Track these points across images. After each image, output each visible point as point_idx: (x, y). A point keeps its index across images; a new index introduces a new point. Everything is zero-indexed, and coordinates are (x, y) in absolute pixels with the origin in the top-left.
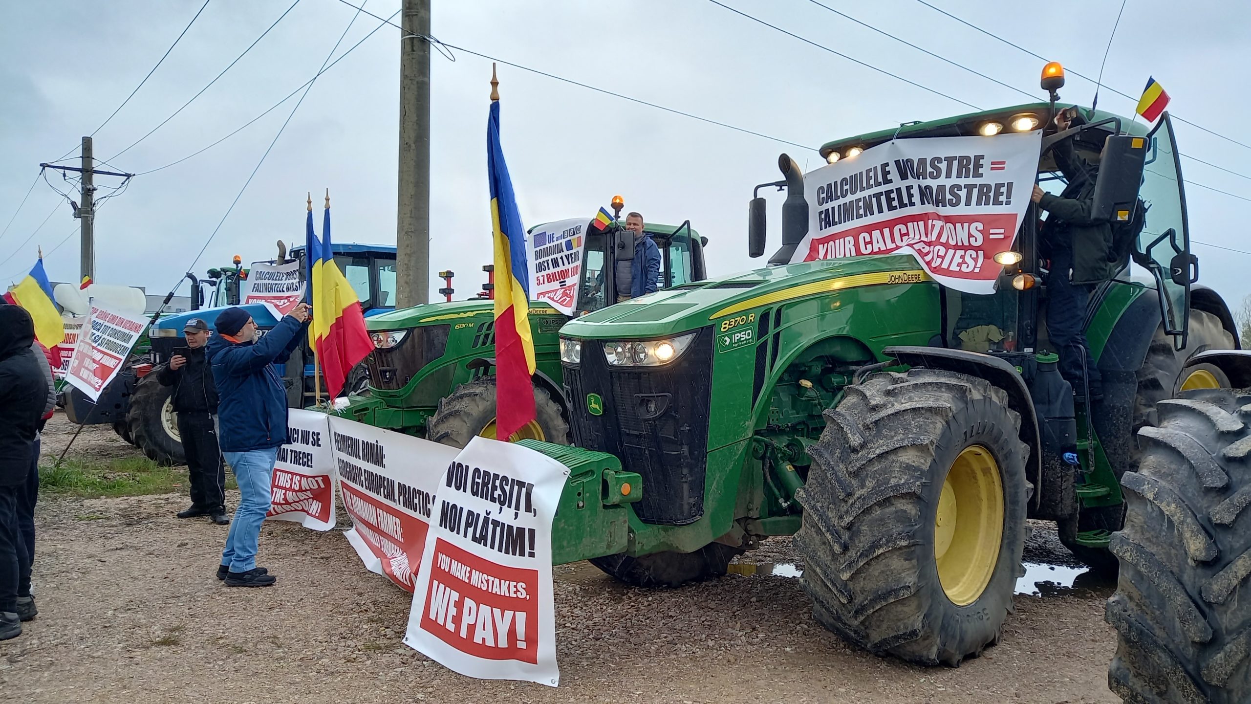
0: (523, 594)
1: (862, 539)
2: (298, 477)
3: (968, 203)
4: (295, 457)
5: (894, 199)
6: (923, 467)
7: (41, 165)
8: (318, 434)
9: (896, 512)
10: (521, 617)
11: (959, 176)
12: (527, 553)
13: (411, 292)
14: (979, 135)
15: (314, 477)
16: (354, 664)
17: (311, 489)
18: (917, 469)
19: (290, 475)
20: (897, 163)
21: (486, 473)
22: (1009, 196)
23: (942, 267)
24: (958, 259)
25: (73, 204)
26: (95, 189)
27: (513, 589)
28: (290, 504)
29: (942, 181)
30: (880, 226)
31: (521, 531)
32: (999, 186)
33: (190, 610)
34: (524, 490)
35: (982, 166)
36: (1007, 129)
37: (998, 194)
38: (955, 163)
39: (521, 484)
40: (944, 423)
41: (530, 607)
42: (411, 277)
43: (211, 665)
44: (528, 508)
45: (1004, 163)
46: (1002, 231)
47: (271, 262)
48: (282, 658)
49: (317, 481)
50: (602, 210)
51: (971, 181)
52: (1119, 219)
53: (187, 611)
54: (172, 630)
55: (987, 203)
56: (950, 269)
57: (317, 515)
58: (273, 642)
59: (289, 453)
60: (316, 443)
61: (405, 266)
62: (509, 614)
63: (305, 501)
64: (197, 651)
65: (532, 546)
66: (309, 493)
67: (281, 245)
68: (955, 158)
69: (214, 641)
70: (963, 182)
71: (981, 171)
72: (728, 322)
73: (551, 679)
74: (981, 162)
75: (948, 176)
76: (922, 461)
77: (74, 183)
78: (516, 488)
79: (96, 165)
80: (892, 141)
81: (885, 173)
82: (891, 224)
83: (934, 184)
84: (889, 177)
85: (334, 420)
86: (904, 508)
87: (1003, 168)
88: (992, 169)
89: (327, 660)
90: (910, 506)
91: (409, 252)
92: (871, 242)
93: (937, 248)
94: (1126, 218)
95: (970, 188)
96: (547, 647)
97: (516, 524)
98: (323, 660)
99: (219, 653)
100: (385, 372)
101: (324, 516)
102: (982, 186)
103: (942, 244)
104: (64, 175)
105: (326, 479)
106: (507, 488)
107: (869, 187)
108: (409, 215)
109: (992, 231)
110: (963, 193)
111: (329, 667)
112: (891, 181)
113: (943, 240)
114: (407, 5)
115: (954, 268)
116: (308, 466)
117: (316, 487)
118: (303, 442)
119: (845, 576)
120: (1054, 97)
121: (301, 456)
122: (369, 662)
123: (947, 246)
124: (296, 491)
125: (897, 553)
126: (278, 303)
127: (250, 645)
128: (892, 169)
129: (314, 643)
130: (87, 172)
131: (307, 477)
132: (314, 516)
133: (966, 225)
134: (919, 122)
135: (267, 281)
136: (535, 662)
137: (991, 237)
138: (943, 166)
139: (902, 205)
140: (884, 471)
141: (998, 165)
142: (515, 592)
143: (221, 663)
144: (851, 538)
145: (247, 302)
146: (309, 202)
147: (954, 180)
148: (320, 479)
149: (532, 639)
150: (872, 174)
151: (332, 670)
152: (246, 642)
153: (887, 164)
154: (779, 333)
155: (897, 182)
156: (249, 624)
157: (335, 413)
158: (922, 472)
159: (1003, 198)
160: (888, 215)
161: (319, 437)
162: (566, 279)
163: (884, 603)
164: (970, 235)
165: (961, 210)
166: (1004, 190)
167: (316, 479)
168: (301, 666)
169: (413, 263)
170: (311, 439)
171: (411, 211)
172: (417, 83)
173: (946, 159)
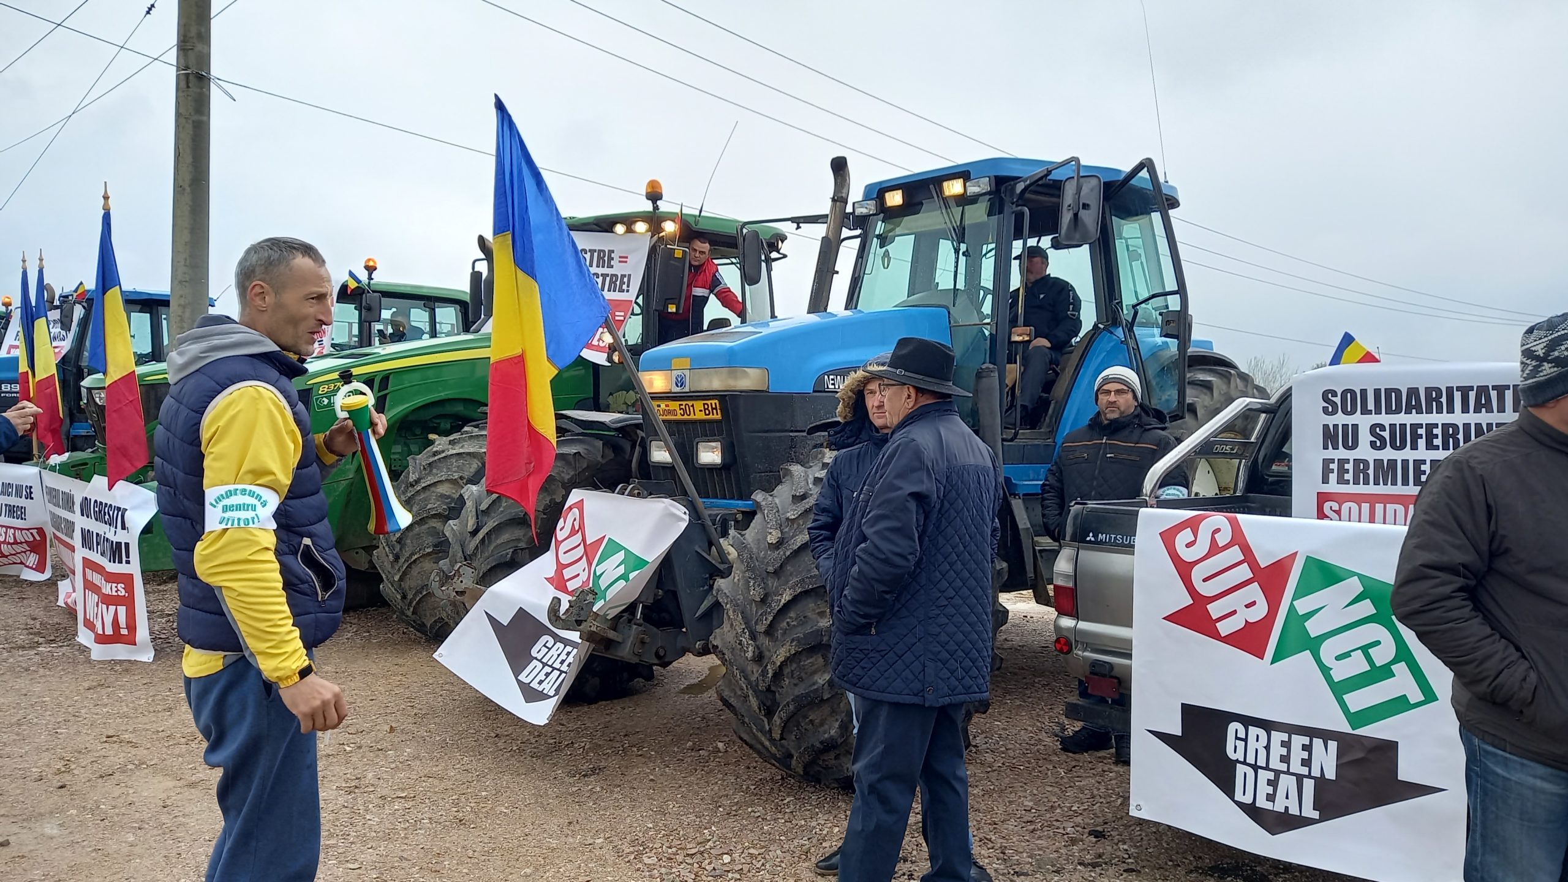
0: (122, 593)
1: (407, 549)
2: (12, 530)
3: (602, 289)
4: (10, 511)
6: (454, 496)
8: (31, 487)
9: (429, 528)
10: (122, 610)
11: (598, 266)
12: (124, 561)
14: (612, 232)
15: (28, 530)
17: (26, 542)
18: (448, 497)
19: (4, 529)
21: (101, 503)
22: (628, 286)
24: (597, 336)
27: (114, 589)
28: (6, 557)
31: (119, 544)
32: (623, 276)
34: (120, 513)
36: (629, 230)
37: (622, 283)
38: (596, 255)
39: (119, 509)
40: (480, 464)
41: (128, 601)
44: (123, 527)
45: (627, 257)
46: (622, 314)
49: (32, 534)
50: (351, 274)
51: (606, 270)
52: (670, 310)
55: (614, 291)
56: (592, 344)
57: (34, 566)
59: (4, 507)
60: (29, 496)
61: (179, 318)
62: (112, 608)
63: (23, 554)
65: (128, 556)
66: (25, 546)
67: (49, 288)
68: (595, 251)
70: (600, 271)
71: (612, 263)
72: (327, 386)
73: (148, 656)
74: (613, 255)
75: (591, 265)
76: (454, 491)
78: (116, 512)
85: (46, 474)
86: (434, 525)
87: (626, 262)
88: (620, 262)
90: (440, 524)
91: (183, 303)
94: (674, 310)
95: (604, 276)
96: (143, 633)
97: (115, 539)
101: (40, 568)
102: (612, 275)
105: (41, 531)
106: (111, 513)
108: (183, 263)
109: (617, 313)
110: (599, 281)
114: (182, 38)
115: (594, 343)
116: (22, 519)
117: (31, 539)
118: (16, 495)
119: (397, 578)
120: (656, 208)
121: (15, 509)
124: (11, 544)
125: (429, 558)
131: (22, 529)
132: (31, 568)
134: (574, 218)
136: (136, 645)
137: (615, 318)
138: (588, 257)
140: (425, 499)
141: (623, 259)
142: (116, 592)
144: (401, 549)
145: (9, 352)
146: (24, 261)
147: (594, 269)
148: (34, 532)
149: (132, 627)
154: (385, 396)
157: (53, 469)
158: (453, 499)
159: (624, 287)
161: (32, 490)
162: (323, 339)
163: (421, 596)
166: (626, 280)
167: (31, 531)
169: (187, 314)
170: (24, 493)
171: (186, 259)
172: (193, 122)
173: (590, 251)
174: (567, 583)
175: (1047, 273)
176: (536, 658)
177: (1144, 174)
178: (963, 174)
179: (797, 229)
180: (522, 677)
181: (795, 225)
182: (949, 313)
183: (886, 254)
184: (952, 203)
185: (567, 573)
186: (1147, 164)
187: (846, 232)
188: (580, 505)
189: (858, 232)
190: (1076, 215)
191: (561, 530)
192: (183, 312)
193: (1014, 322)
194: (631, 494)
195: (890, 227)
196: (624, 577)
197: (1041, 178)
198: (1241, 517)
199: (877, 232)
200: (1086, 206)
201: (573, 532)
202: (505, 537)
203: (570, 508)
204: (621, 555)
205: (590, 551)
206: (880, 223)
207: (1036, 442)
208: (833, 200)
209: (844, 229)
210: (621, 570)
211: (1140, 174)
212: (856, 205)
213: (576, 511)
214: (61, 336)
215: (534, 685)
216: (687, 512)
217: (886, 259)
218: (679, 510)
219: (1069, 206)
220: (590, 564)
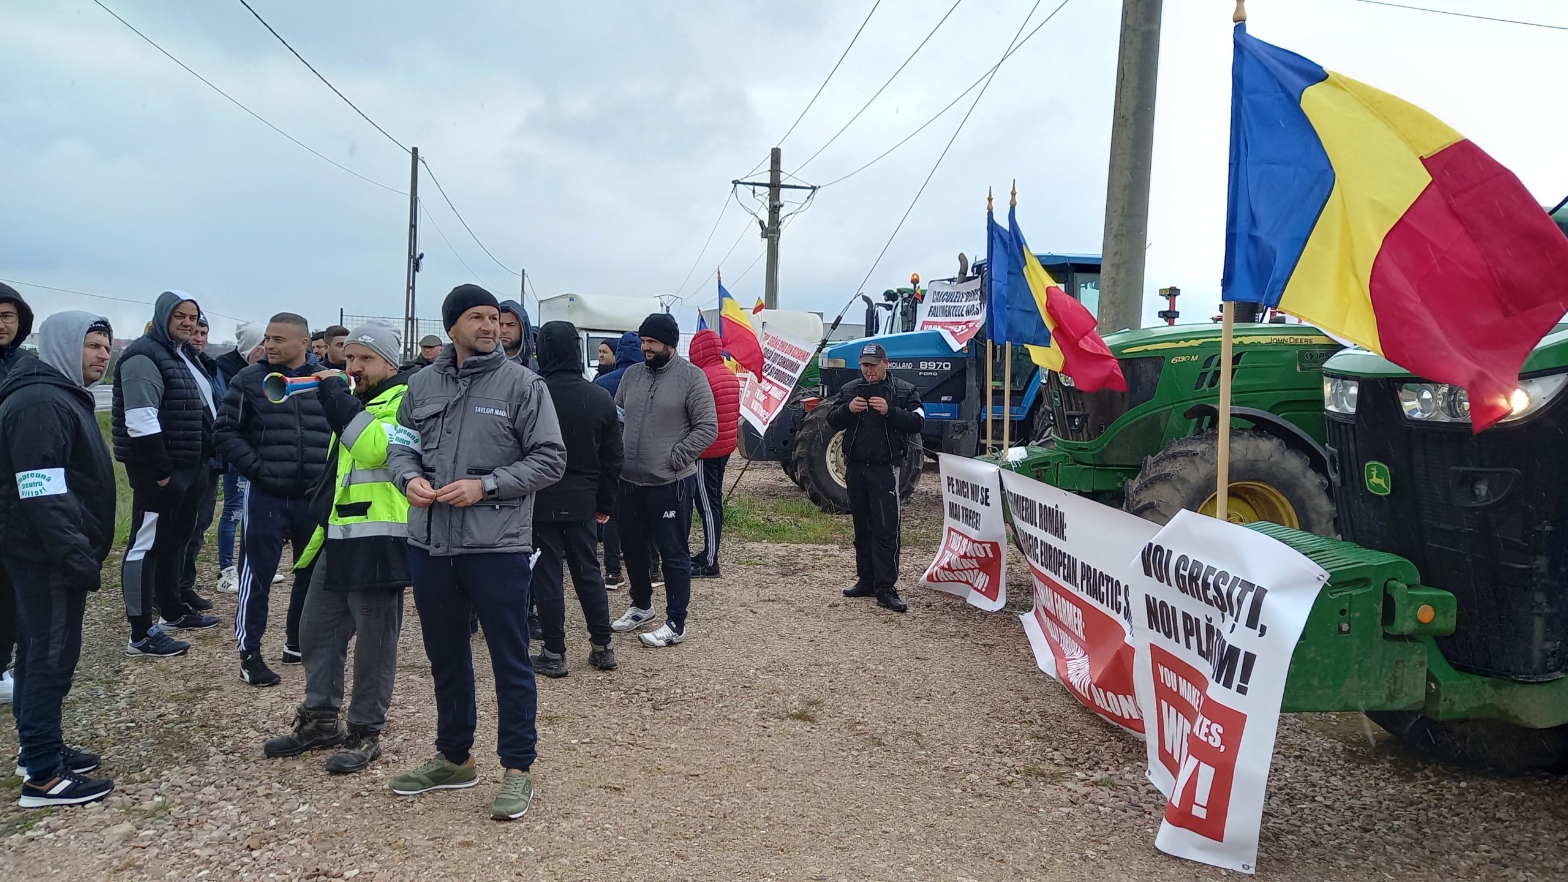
0: (1216, 742)
2: (963, 541)
7: (733, 182)
8: (987, 490)
12: (1236, 686)
13: (1117, 314)
15: (981, 543)
16: (1009, 789)
17: (977, 558)
19: (961, 537)
21: (1196, 564)
25: (761, 223)
26: (782, 206)
33: (831, 683)
34: (1250, 596)
42: (1118, 296)
43: (845, 754)
44: (1254, 623)
47: (951, 280)
48: (925, 763)
49: (984, 548)
53: (828, 684)
54: (811, 704)
57: (984, 590)
58: (916, 741)
60: (985, 501)
61: (1112, 281)
63: (970, 571)
64: (832, 733)
65: (1246, 680)
66: (974, 561)
67: (962, 258)
69: (852, 724)
73: (1241, 864)
77: (763, 199)
78: (1238, 589)
79: (784, 179)
85: (1005, 474)
89: (977, 777)
91: (1117, 262)
98: (971, 775)
99: (854, 740)
100: (1074, 417)
101: (991, 592)
104: (754, 192)
105: (995, 547)
106: (1224, 588)
108: (1120, 212)
111: (977, 786)
116: (976, 528)
117: (983, 555)
118: (973, 498)
122: (1027, 791)
124: (959, 558)
126: (955, 330)
127: (890, 738)
129: (963, 751)
130: (775, 187)
131: (974, 541)
132: (980, 591)
135: (944, 304)
136: (1220, 840)
142: (1207, 736)
143: (855, 753)
145: (922, 329)
146: (990, 199)
148: (987, 546)
151: (981, 791)
152: (885, 733)
156: (892, 713)
157: (1008, 466)
167: (983, 545)
168: (944, 777)
169: (1122, 275)
170: (980, 496)
171: (1124, 208)
172: (1143, 33)
192: (1117, 273)
214: (975, 310)
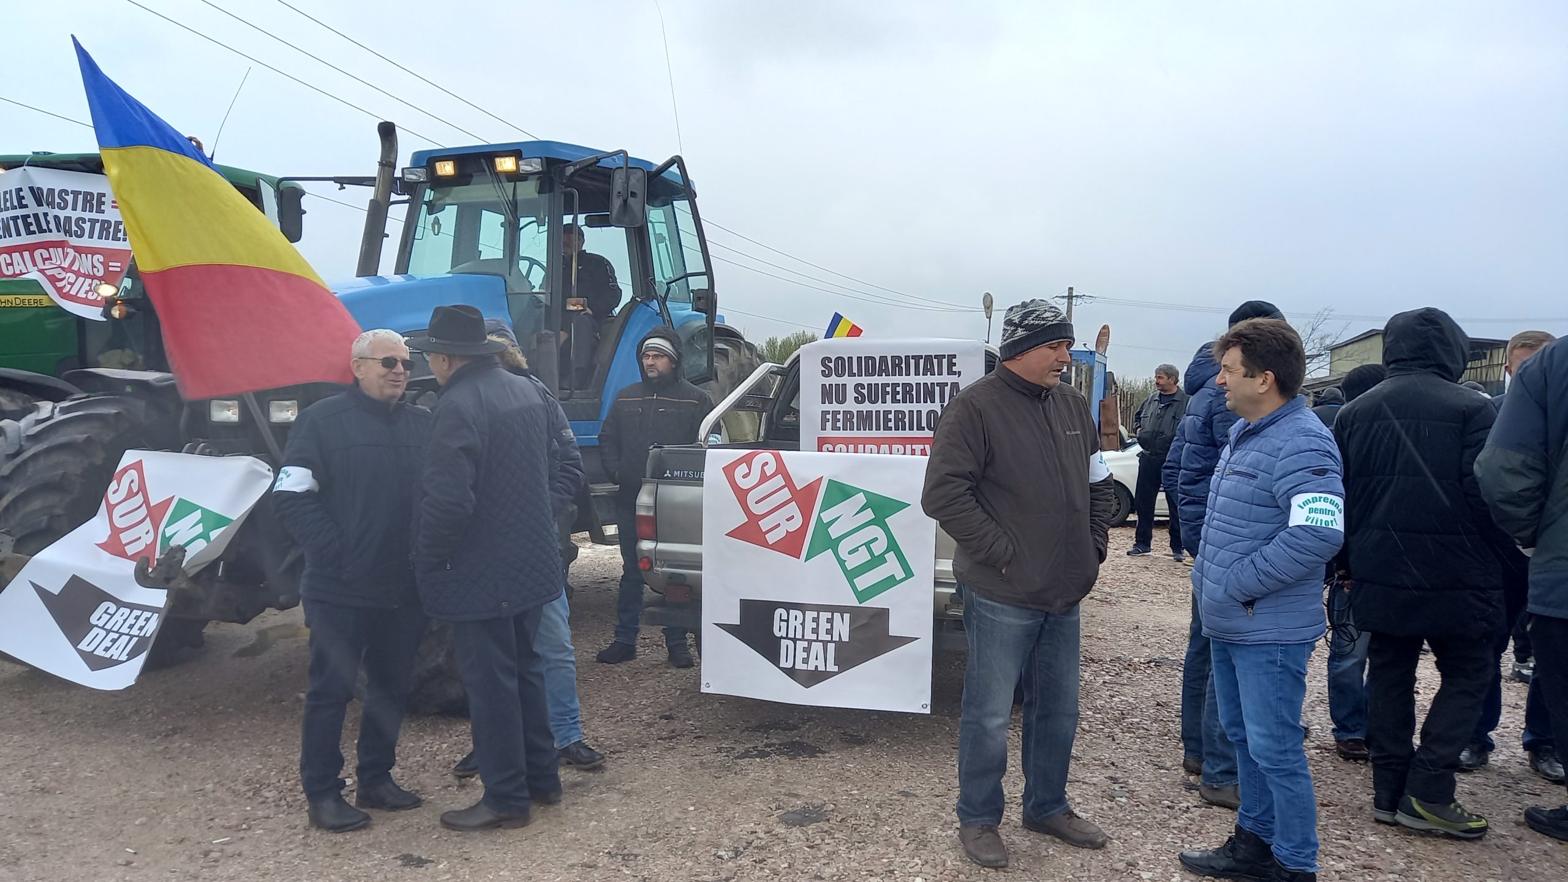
3: (91, 236)
5: (31, 224)
11: (84, 210)
14: (103, 174)
20: (31, 189)
23: (71, 293)
24: (86, 287)
29: (68, 212)
30: (20, 249)
32: (117, 223)
35: (104, 203)
37: (116, 230)
38: (81, 197)
46: (119, 264)
51: (94, 215)
55: (107, 238)
56: (78, 295)
68: (80, 193)
70: (87, 215)
71: (103, 207)
74: (103, 199)
75: (74, 209)
80: (22, 168)
81: (20, 198)
82: (31, 248)
83: (62, 214)
84: (24, 202)
88: (113, 207)
92: (12, 264)
93: (69, 274)
95: (93, 222)
102: (103, 222)
103: (73, 272)
107: (7, 209)
109: (111, 264)
110: (87, 226)
112: (26, 206)
113: (75, 268)
115: (82, 295)
123: (78, 274)
128: (26, 193)
133: (89, 256)
137: (111, 269)
138: (70, 198)
139: (41, 231)
147: (79, 213)
150: (8, 196)
153: (21, 190)
155: (33, 208)
159: (120, 235)
160: (25, 239)
164: (94, 266)
165: (85, 242)
166: (122, 227)
173: (72, 192)
174: (126, 548)
175: (583, 249)
176: (97, 626)
177: (674, 169)
178: (516, 151)
179: (340, 189)
180: (83, 646)
181: (338, 185)
182: (505, 281)
183: (437, 222)
184: (503, 179)
185: (125, 538)
186: (678, 161)
187: (394, 197)
188: (138, 466)
189: (406, 197)
190: (625, 201)
191: (114, 492)
193: (567, 294)
194: (202, 453)
195: (439, 196)
196: (204, 536)
197: (591, 164)
198: (783, 454)
199: (426, 199)
200: (633, 194)
201: (131, 495)
202: (36, 504)
203: (125, 470)
204: (197, 515)
205: (155, 514)
206: (428, 191)
207: (584, 401)
208: (381, 164)
209: (392, 194)
210: (200, 529)
211: (671, 169)
212: (405, 171)
213: (133, 473)
215: (100, 652)
216: (271, 469)
217: (436, 226)
218: (262, 466)
219: (619, 193)
220: (156, 528)
